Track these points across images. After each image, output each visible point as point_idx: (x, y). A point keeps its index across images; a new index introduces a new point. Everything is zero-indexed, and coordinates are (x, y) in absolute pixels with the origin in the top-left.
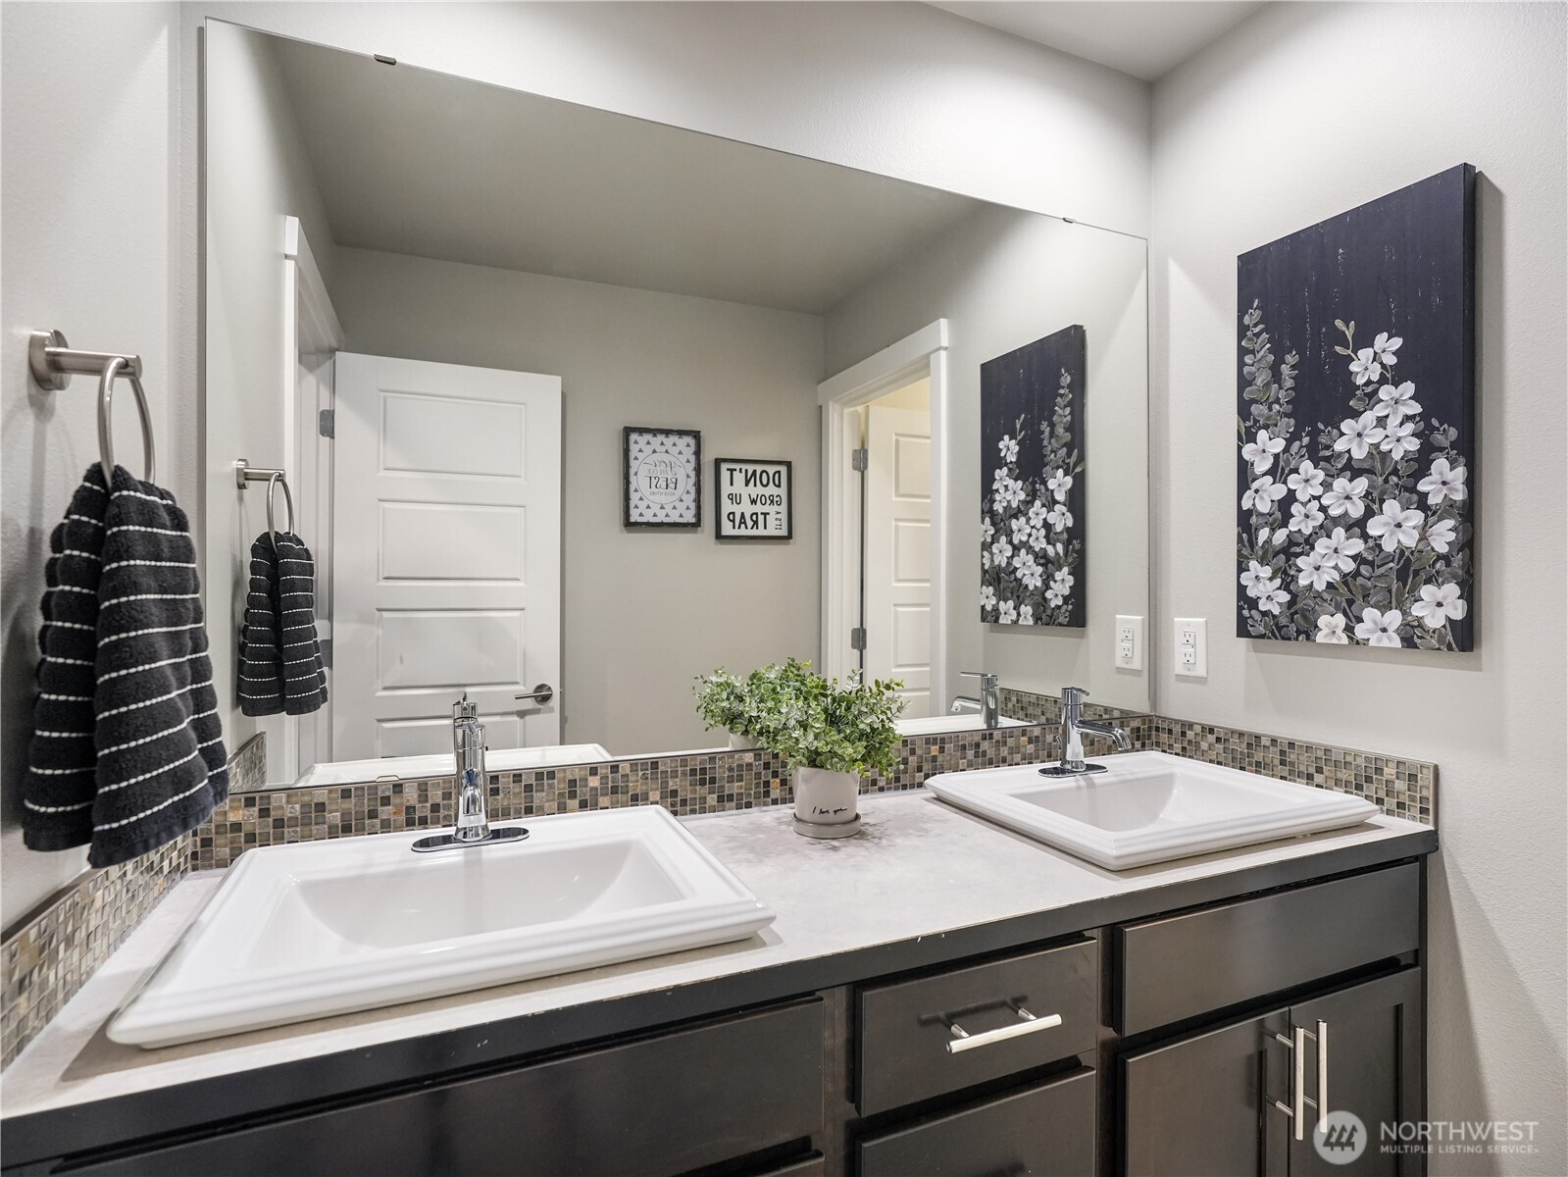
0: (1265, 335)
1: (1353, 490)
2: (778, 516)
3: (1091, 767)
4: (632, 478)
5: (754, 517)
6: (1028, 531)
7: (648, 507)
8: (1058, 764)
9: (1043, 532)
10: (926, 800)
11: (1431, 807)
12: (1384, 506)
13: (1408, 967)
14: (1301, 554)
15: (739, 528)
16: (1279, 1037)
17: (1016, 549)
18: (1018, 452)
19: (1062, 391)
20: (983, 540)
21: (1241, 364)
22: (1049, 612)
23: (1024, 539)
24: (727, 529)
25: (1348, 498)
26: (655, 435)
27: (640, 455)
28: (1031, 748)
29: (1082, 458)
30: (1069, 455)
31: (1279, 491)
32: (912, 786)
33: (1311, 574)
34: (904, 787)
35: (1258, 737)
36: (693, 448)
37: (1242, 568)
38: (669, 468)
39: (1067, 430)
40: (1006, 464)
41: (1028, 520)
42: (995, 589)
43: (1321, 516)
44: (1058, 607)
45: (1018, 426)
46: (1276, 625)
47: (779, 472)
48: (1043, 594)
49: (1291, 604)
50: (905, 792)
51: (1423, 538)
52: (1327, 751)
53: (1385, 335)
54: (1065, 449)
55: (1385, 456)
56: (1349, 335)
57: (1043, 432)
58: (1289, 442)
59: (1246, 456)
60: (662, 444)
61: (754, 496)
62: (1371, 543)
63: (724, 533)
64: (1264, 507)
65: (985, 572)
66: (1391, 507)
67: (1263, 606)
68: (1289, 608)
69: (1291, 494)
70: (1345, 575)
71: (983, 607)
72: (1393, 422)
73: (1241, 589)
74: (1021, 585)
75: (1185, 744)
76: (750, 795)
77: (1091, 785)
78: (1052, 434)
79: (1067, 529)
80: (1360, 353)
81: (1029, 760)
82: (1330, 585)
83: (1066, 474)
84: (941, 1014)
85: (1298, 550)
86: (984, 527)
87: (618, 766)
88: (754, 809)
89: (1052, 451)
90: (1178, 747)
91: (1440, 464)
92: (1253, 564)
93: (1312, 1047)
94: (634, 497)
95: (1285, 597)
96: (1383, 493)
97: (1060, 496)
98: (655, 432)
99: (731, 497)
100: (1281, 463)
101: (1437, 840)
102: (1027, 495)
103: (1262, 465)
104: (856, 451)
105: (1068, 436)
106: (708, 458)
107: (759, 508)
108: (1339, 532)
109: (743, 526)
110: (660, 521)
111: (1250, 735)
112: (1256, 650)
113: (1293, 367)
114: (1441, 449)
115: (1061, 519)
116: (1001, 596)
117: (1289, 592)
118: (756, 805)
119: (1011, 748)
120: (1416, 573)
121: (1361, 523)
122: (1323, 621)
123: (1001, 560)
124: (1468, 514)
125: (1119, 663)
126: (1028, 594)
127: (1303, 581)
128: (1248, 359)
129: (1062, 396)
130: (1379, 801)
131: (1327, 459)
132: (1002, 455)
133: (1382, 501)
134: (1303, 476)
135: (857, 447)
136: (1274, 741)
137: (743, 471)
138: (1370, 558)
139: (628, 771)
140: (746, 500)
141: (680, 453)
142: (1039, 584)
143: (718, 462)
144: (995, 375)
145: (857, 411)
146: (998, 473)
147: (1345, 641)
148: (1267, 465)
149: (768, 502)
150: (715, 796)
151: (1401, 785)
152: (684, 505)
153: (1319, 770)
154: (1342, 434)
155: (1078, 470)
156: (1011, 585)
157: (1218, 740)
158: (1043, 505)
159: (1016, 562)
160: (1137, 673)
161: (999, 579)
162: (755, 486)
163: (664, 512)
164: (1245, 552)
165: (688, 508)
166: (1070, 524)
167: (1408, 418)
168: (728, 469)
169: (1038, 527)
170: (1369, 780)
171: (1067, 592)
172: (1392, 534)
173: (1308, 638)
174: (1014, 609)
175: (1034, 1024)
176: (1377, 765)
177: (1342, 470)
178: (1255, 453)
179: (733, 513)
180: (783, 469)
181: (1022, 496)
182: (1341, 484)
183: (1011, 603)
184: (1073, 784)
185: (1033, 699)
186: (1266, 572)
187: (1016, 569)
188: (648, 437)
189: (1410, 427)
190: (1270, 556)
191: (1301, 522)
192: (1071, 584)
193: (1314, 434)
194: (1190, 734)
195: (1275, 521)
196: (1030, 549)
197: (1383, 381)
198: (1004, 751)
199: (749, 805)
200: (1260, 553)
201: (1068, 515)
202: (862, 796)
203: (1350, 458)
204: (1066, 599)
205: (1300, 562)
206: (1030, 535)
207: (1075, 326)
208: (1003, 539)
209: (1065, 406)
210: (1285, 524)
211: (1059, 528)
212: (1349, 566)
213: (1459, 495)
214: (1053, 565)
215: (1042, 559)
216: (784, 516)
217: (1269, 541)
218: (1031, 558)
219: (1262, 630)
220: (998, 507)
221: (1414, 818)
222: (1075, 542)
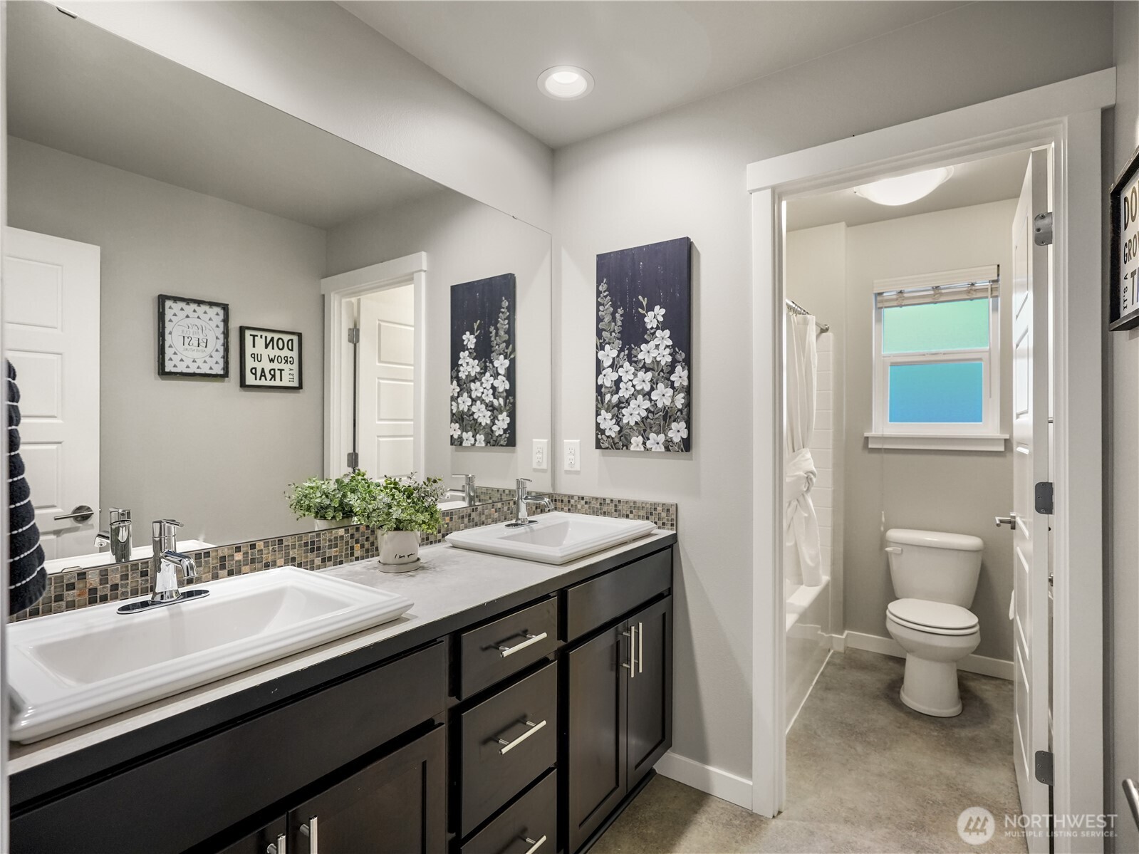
0: (609, 298)
1: (646, 377)
2: (291, 372)
3: (530, 522)
4: (167, 337)
5: (272, 372)
6: (482, 390)
7: (182, 360)
8: (513, 522)
9: (491, 391)
10: (447, 548)
11: (674, 524)
12: (658, 386)
13: (667, 596)
14: (624, 407)
15: (260, 379)
16: (624, 634)
17: (474, 401)
18: (476, 343)
19: (503, 310)
20: (452, 395)
21: (598, 310)
22: (494, 438)
23: (479, 395)
24: (250, 380)
25: (644, 381)
26: (188, 304)
27: (174, 318)
28: (496, 515)
29: (514, 350)
30: (507, 347)
31: (615, 376)
32: (435, 542)
33: (629, 417)
34: (431, 543)
35: (604, 499)
36: (221, 317)
37: (598, 414)
38: (200, 331)
39: (506, 333)
40: (467, 349)
41: (482, 384)
42: (460, 425)
43: (633, 389)
44: (501, 435)
45: (476, 327)
46: (613, 442)
47: (292, 340)
48: (491, 428)
49: (620, 432)
50: (431, 546)
51: (673, 401)
52: (635, 502)
53: (658, 307)
54: (505, 344)
55: (658, 362)
56: (645, 303)
57: (491, 333)
58: (619, 352)
59: (600, 358)
60: (195, 311)
61: (272, 357)
62: (653, 403)
63: (248, 383)
64: (608, 384)
65: (453, 414)
66: (661, 386)
67: (607, 433)
68: (619, 434)
69: (620, 377)
70: (643, 418)
71: (452, 436)
72: (662, 347)
73: (598, 425)
74: (477, 422)
75: (570, 507)
76: (342, 556)
77: (532, 530)
78: (497, 334)
79: (506, 390)
80: (649, 313)
81: (495, 521)
82: (636, 423)
83: (505, 358)
84: (492, 643)
85: (623, 405)
86: (452, 387)
87: (255, 544)
88: (344, 565)
89: (497, 344)
90: (566, 508)
91: (679, 368)
92: (603, 412)
93: (637, 634)
94: (169, 352)
95: (617, 428)
96: (657, 380)
97: (502, 371)
98: (188, 301)
99: (253, 356)
100: (616, 362)
101: (677, 537)
102: (481, 369)
103: (607, 363)
104: (350, 329)
105: (506, 337)
106: (234, 325)
107: (276, 365)
108: (640, 397)
109: (263, 378)
110: (192, 372)
111: (601, 499)
112: (604, 455)
113: (621, 316)
114: (679, 362)
115: (502, 384)
116: (464, 429)
117: (619, 426)
118: (346, 562)
119: (487, 516)
120: (670, 417)
121: (649, 394)
122: (634, 440)
123: (464, 407)
124: (688, 391)
125: (535, 466)
126: (482, 428)
127: (625, 421)
128: (601, 308)
129: (503, 313)
130: (656, 523)
131: (635, 362)
132: (465, 343)
133: (657, 384)
134: (625, 369)
135: (352, 327)
136: (612, 500)
137: (264, 337)
138: (652, 410)
139: (262, 547)
140: (265, 359)
141: (210, 319)
142: (489, 422)
143: (242, 330)
144: (460, 294)
145: (351, 302)
146: (462, 354)
147: (643, 449)
148: (609, 363)
149: (284, 361)
150: (320, 559)
151: (664, 515)
152: (214, 360)
153: (631, 512)
154: (641, 351)
155: (512, 356)
156: (470, 423)
157: (586, 503)
158: (491, 376)
159: (474, 409)
160: (544, 471)
161: (461, 419)
162: (273, 349)
163: (196, 365)
164: (599, 406)
165: (217, 363)
166: (508, 387)
167: (667, 346)
168: (251, 335)
169: (488, 388)
170: (651, 514)
171: (506, 427)
172: (661, 399)
173: (627, 448)
174: (473, 437)
175: (535, 639)
176: (654, 506)
177: (642, 368)
178: (604, 356)
179: (255, 368)
180: (295, 338)
181: (478, 369)
182: (641, 374)
183: (470, 434)
184: (524, 531)
185: (484, 490)
186: (609, 416)
187: (474, 413)
188: (182, 305)
189: (668, 350)
190: (611, 408)
191: (625, 392)
192: (508, 422)
193: (630, 349)
194: (572, 502)
195: (613, 391)
196: (483, 401)
197: (658, 328)
198: (483, 518)
199: (341, 563)
200: (606, 406)
201: (507, 382)
202: (422, 547)
203: (645, 363)
204: (505, 431)
205: (624, 411)
206: (483, 393)
207: (511, 274)
208: (465, 395)
209: (505, 319)
210: (617, 393)
211: (501, 389)
212: (644, 414)
213: (685, 383)
214: (497, 410)
215: (490, 407)
216: (296, 372)
217: (610, 401)
218: (483, 406)
219: (607, 445)
220: (462, 375)
221: (668, 529)
222: (510, 398)
